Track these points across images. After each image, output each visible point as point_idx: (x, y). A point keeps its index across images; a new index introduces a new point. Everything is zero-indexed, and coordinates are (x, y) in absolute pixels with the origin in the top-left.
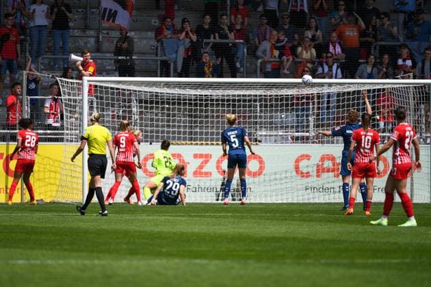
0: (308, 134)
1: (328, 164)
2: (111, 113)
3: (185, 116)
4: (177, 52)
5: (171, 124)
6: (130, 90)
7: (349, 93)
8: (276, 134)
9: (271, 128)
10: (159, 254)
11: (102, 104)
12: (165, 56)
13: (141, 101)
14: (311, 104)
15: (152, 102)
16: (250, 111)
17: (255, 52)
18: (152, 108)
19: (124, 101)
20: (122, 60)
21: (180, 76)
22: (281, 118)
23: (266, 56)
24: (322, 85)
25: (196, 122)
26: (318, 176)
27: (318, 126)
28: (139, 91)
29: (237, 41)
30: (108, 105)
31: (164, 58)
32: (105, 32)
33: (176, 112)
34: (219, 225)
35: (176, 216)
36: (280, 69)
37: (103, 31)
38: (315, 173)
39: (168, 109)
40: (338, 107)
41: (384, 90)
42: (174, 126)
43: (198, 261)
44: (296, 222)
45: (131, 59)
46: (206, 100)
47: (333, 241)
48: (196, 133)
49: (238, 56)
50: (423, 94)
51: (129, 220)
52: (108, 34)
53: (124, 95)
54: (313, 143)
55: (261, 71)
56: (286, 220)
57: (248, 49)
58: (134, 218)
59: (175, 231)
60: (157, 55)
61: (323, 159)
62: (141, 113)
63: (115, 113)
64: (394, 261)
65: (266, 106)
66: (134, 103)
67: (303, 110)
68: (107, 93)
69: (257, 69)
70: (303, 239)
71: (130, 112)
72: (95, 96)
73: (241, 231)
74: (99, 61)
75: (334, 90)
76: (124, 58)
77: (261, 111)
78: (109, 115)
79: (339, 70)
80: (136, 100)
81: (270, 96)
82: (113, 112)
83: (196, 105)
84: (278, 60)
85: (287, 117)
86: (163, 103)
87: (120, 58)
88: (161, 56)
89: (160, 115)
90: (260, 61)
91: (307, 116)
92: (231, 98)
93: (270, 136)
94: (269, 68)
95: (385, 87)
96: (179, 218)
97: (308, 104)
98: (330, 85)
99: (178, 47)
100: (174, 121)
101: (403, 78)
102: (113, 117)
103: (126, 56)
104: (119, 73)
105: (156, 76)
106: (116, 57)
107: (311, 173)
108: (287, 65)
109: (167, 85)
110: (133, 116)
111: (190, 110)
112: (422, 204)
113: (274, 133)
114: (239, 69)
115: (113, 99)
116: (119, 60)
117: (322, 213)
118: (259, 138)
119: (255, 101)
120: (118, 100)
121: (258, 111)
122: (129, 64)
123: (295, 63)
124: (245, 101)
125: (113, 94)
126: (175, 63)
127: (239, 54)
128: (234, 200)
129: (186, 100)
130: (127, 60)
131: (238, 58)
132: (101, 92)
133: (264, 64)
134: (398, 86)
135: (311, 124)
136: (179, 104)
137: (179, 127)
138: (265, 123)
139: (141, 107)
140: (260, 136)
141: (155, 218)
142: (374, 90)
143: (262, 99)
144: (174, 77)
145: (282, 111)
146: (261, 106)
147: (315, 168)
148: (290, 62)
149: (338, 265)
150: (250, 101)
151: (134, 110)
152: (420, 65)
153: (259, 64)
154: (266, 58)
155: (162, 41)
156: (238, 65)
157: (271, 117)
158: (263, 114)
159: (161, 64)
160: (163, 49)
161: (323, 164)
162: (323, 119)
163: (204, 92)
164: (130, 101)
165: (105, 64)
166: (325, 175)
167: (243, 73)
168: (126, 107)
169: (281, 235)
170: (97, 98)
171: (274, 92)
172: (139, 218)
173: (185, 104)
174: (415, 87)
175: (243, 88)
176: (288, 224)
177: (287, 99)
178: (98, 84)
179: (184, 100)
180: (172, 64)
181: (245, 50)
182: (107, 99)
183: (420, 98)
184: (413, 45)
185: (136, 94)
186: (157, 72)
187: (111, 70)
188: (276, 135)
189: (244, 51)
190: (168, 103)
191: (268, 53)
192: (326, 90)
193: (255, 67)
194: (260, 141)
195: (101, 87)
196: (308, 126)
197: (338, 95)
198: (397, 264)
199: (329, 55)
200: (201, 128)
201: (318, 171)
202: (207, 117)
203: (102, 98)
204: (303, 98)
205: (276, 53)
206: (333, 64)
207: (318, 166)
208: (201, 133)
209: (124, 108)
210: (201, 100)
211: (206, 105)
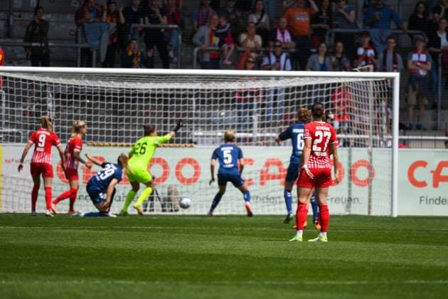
0: (250, 135)
1: (274, 170)
2: (22, 109)
3: (108, 113)
4: (100, 39)
5: (93, 122)
6: (45, 83)
7: (299, 88)
8: (215, 134)
9: (209, 128)
10: (77, 275)
11: (12, 98)
12: (87, 42)
13: (57, 96)
14: (255, 100)
15: (70, 97)
16: (185, 108)
17: (191, 38)
18: (70, 103)
19: (38, 95)
20: (37, 47)
21: (104, 66)
22: (220, 116)
23: (203, 44)
24: (267, 78)
25: (121, 120)
26: (262, 184)
27: (263, 126)
28: (56, 84)
29: (171, 26)
30: (19, 99)
31: (86, 45)
32: (17, 14)
33: (99, 108)
34: (146, 240)
35: (96, 229)
36: (219, 59)
37: (15, 13)
38: (258, 181)
39: (90, 105)
40: (286, 104)
41: (339, 84)
42: (96, 125)
43: (122, 282)
44: (236, 237)
45: (47, 45)
46: (134, 95)
47: (279, 260)
48: (121, 133)
49: (171, 43)
50: (384, 89)
51: (42, 233)
52: (20, 16)
53: (37, 87)
54: (257, 145)
55: (198, 60)
56: (224, 234)
57: (183, 36)
58: (47, 231)
59: (95, 246)
60: (77, 41)
61: (268, 164)
62: (58, 109)
63: (27, 109)
64: (349, 283)
65: (203, 102)
66: (50, 98)
67: (246, 107)
68: (18, 85)
69: (192, 59)
70: (244, 256)
71: (45, 108)
72: (3, 89)
73: (171, 247)
74: (9, 48)
75: (282, 84)
76: (39, 44)
77: (197, 108)
78: (19, 111)
79: (288, 62)
80: (52, 94)
81: (208, 90)
82: (25, 107)
83: (121, 100)
84: (217, 48)
85: (227, 114)
86: (83, 98)
87: (34, 44)
88: (82, 43)
89: (80, 111)
90: (196, 49)
91: (251, 114)
92: (163, 92)
93: (208, 136)
94: (207, 58)
95: (342, 81)
96: (100, 232)
97: (252, 100)
98: (277, 78)
99: (102, 33)
100: (96, 119)
101: (361, 70)
102: (25, 113)
103: (41, 43)
104: (32, 62)
105: (76, 66)
106: (28, 44)
107: (254, 181)
108: (228, 54)
109: (89, 76)
110: (48, 112)
111: (115, 107)
112: (381, 217)
113: (212, 133)
114: (172, 59)
115: (25, 93)
116: (33, 47)
117: (266, 226)
118: (194, 139)
119: (191, 96)
120: (31, 94)
121: (194, 108)
122: (44, 51)
123: (237, 53)
124: (178, 96)
125: (25, 86)
126: (98, 51)
127: (173, 42)
128: (164, 211)
129: (110, 94)
130: (41, 47)
131: (171, 46)
132: (11, 84)
133: (201, 52)
134: (357, 80)
135: (255, 123)
136: (102, 99)
137: (102, 125)
138: (202, 122)
139: (57, 102)
140: (196, 136)
141: (72, 231)
142: (328, 85)
143: (199, 94)
144: (97, 67)
145: (221, 108)
146: (197, 102)
147: (259, 175)
148: (231, 52)
149: (284, 287)
150: (184, 96)
151: (50, 105)
152: (381, 55)
153: (195, 54)
154: (203, 46)
155: (83, 26)
156: (171, 54)
157: (209, 115)
158: (199, 112)
159: (81, 53)
160: (84, 34)
161: (267, 170)
162: (268, 118)
163: (131, 85)
164: (45, 95)
165: (16, 51)
166: (270, 182)
167: (176, 63)
168: (39, 102)
169: (219, 252)
170: (6, 91)
171: (213, 86)
172: (55, 231)
173: (109, 99)
174: (376, 82)
175: (177, 81)
176: (227, 239)
177: (228, 95)
178: (8, 75)
179: (108, 94)
180: (95, 53)
181: (180, 37)
182: (18, 92)
183: (381, 93)
184: (375, 32)
185: (52, 87)
186: (76, 61)
187: (22, 59)
188: (214, 136)
189: (178, 38)
190: (89, 98)
191: (207, 41)
192: (272, 85)
193: (191, 57)
194: (196, 143)
195: (11, 78)
196: (251, 126)
197: (287, 90)
198: (352, 286)
199: (278, 44)
200: (127, 127)
201: (262, 178)
202: (134, 114)
203: (12, 92)
204: (246, 93)
205: (216, 40)
206: (281, 54)
207: (262, 172)
208: (128, 133)
209: (38, 104)
210: (128, 95)
211: (134, 101)
